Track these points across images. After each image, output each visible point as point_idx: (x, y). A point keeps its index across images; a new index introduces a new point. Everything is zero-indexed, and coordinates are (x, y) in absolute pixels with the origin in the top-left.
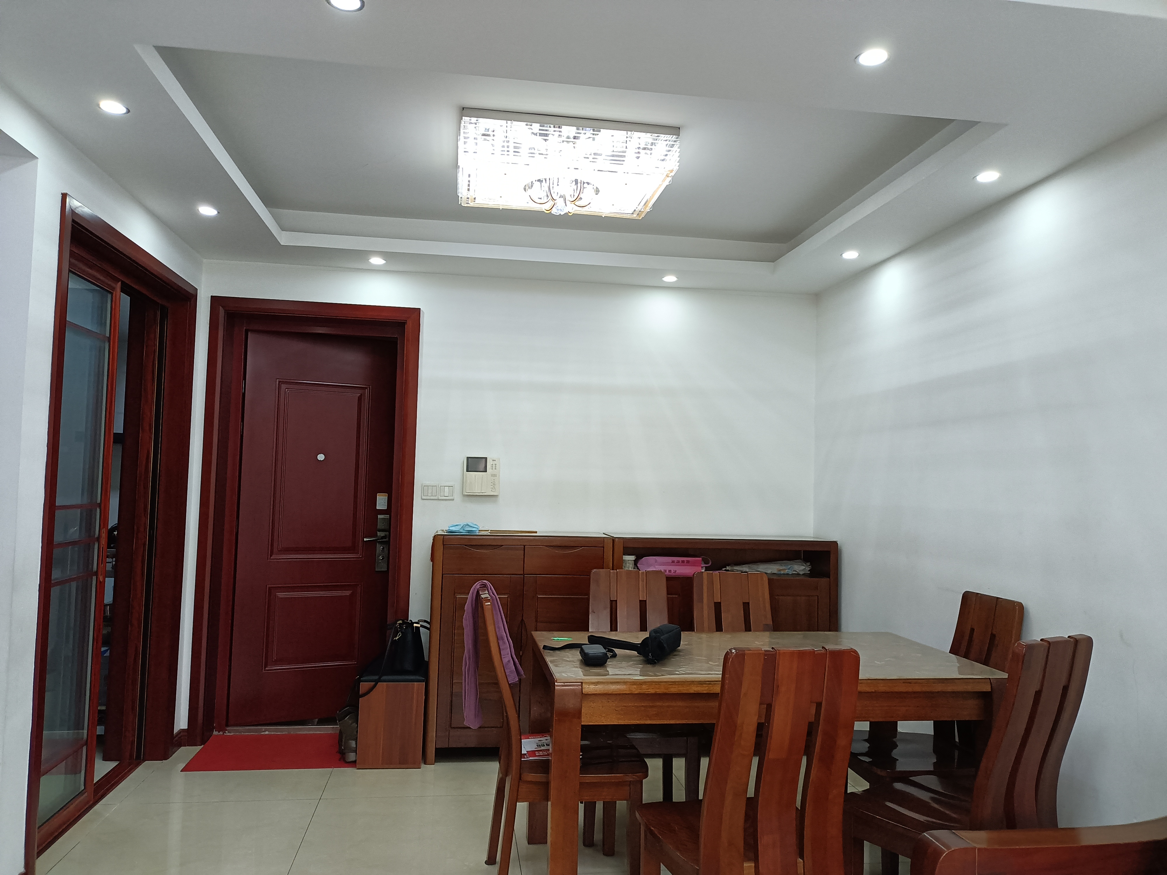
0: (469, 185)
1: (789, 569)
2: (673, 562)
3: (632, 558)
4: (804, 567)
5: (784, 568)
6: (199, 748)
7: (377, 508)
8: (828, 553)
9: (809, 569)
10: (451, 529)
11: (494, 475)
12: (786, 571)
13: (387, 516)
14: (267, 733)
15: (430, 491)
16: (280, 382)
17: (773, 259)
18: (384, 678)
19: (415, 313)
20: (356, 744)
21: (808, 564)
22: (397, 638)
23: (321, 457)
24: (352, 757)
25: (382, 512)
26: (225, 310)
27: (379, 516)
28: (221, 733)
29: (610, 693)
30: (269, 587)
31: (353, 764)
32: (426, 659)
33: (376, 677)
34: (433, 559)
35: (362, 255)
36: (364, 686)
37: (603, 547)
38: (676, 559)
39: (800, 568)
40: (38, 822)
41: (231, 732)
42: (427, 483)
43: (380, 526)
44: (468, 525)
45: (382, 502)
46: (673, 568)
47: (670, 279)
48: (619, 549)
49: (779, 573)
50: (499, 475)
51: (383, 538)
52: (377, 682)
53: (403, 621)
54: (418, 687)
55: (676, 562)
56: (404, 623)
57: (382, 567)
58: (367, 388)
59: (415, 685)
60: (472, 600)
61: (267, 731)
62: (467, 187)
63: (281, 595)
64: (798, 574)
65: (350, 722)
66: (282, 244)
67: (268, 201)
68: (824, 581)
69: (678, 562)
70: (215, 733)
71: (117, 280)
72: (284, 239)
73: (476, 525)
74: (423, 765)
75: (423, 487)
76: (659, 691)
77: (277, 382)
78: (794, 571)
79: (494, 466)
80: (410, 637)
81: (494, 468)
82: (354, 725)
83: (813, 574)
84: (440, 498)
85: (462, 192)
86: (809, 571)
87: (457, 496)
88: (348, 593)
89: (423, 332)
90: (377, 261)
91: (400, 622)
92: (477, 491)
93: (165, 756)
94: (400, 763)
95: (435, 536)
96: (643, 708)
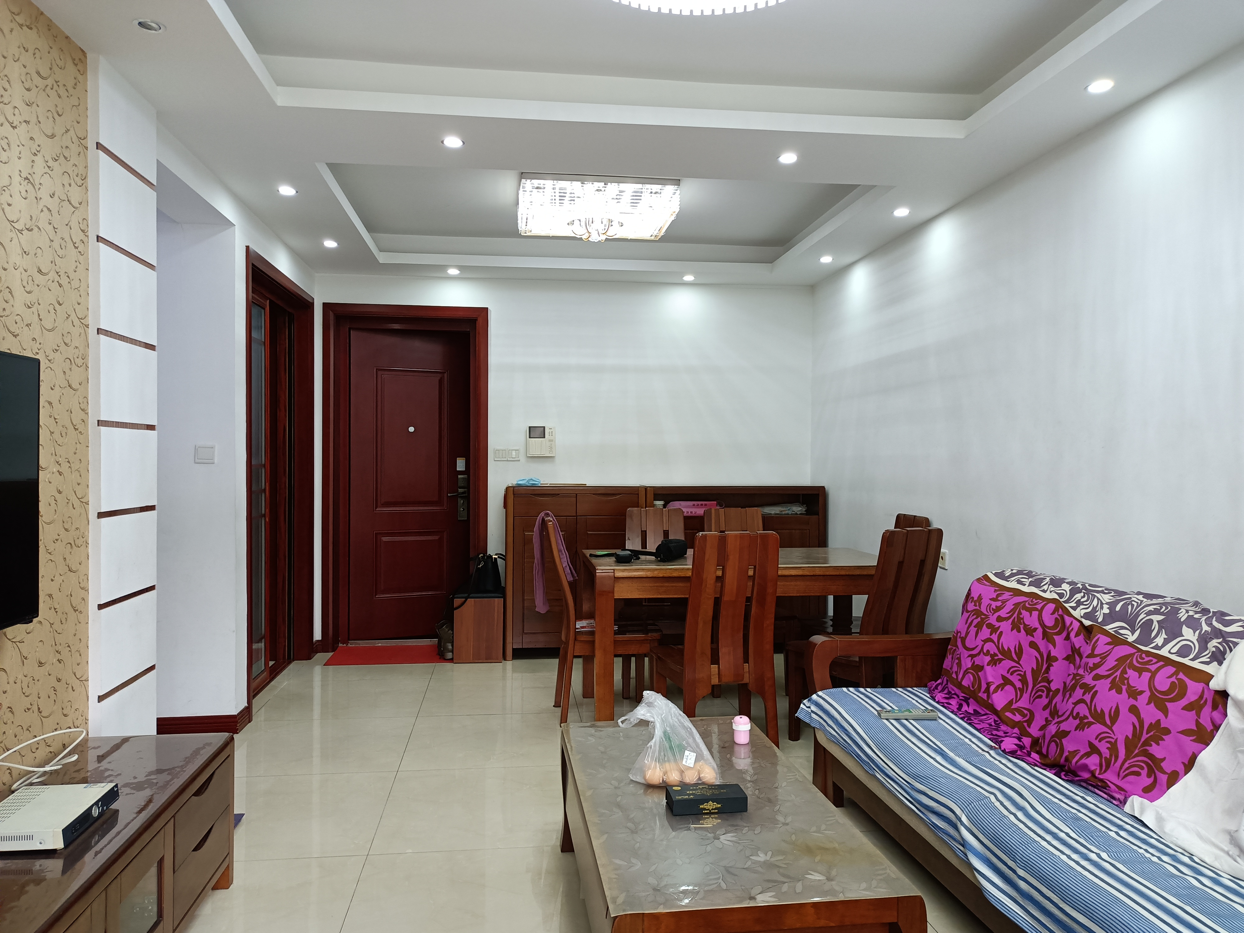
0: (527, 222)
1: (789, 510)
2: (694, 505)
3: (662, 503)
4: (801, 509)
5: (784, 509)
6: (331, 654)
7: (458, 469)
8: (817, 495)
9: (805, 510)
10: (519, 482)
11: (551, 441)
12: (786, 512)
13: (465, 476)
14: (380, 645)
15: (501, 454)
16: (377, 369)
17: (771, 260)
18: (471, 595)
19: (484, 312)
20: (452, 646)
21: (805, 506)
22: (481, 566)
23: (411, 429)
24: (449, 655)
25: (461, 473)
26: (334, 314)
27: (459, 476)
28: (345, 645)
29: (633, 576)
30: (376, 533)
31: (451, 660)
32: (503, 585)
33: (466, 595)
34: (505, 506)
35: (443, 268)
36: (457, 602)
37: (638, 494)
38: (696, 503)
39: (797, 509)
40: (254, 674)
41: (352, 644)
42: (499, 448)
43: (461, 484)
44: (532, 479)
45: (461, 464)
46: (694, 510)
47: (689, 278)
48: (650, 496)
49: (781, 513)
50: (555, 441)
51: (463, 493)
52: (466, 599)
53: (484, 554)
54: (498, 602)
55: (696, 505)
56: (484, 556)
57: (462, 515)
58: (445, 372)
59: (496, 601)
60: (539, 524)
61: (380, 643)
62: (525, 224)
63: (385, 539)
64: (796, 514)
65: (447, 630)
66: (380, 262)
67: (370, 228)
68: (814, 517)
69: (698, 505)
70: (340, 645)
71: (267, 298)
72: (383, 258)
73: (538, 479)
74: (503, 661)
75: (496, 451)
76: (665, 575)
77: (375, 370)
78: (793, 511)
79: (551, 433)
80: (490, 565)
81: (551, 435)
82: (450, 632)
83: (808, 512)
84: (509, 459)
85: (522, 227)
86: (805, 511)
87: (522, 458)
88: (436, 538)
89: (490, 327)
90: (453, 272)
91: (482, 555)
92: (537, 453)
93: (309, 658)
94: (486, 659)
95: (507, 488)
96: (655, 588)
